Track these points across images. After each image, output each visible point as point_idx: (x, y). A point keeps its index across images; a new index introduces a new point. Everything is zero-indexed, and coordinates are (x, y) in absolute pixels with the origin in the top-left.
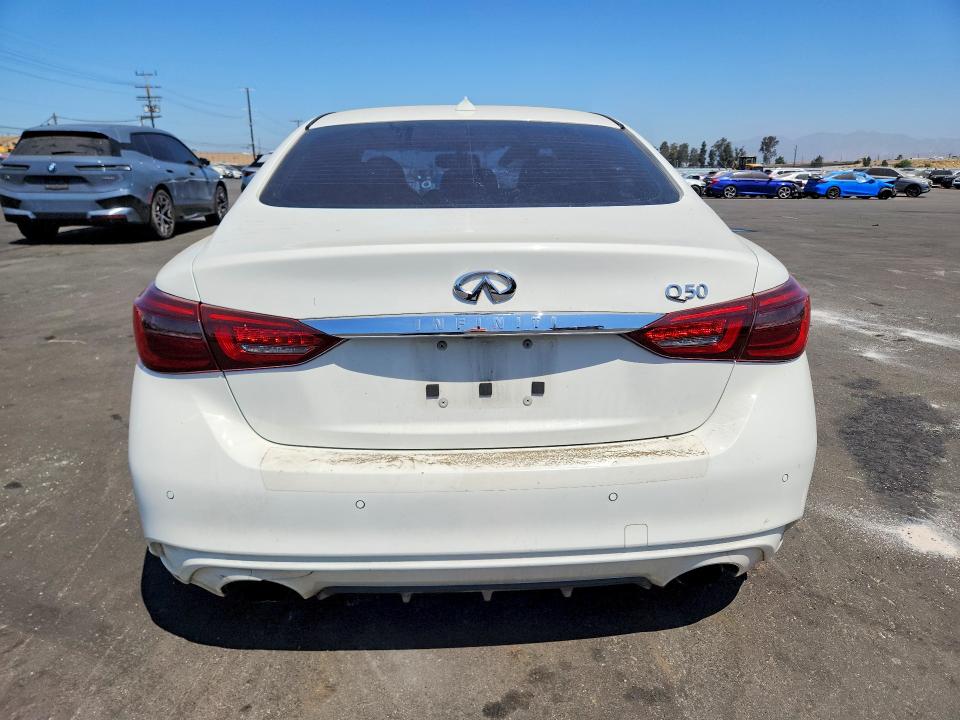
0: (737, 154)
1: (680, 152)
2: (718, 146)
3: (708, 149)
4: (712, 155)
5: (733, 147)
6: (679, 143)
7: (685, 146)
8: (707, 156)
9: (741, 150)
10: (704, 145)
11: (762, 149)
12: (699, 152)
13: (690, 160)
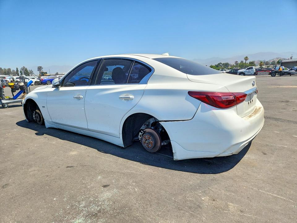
0: (30, 72)
1: (8, 71)
2: (23, 69)
3: (19, 70)
4: (21, 72)
5: (28, 69)
6: (7, 68)
7: (9, 69)
8: (19, 72)
9: (31, 70)
10: (17, 69)
11: (38, 70)
12: (16, 71)
13: (13, 74)
